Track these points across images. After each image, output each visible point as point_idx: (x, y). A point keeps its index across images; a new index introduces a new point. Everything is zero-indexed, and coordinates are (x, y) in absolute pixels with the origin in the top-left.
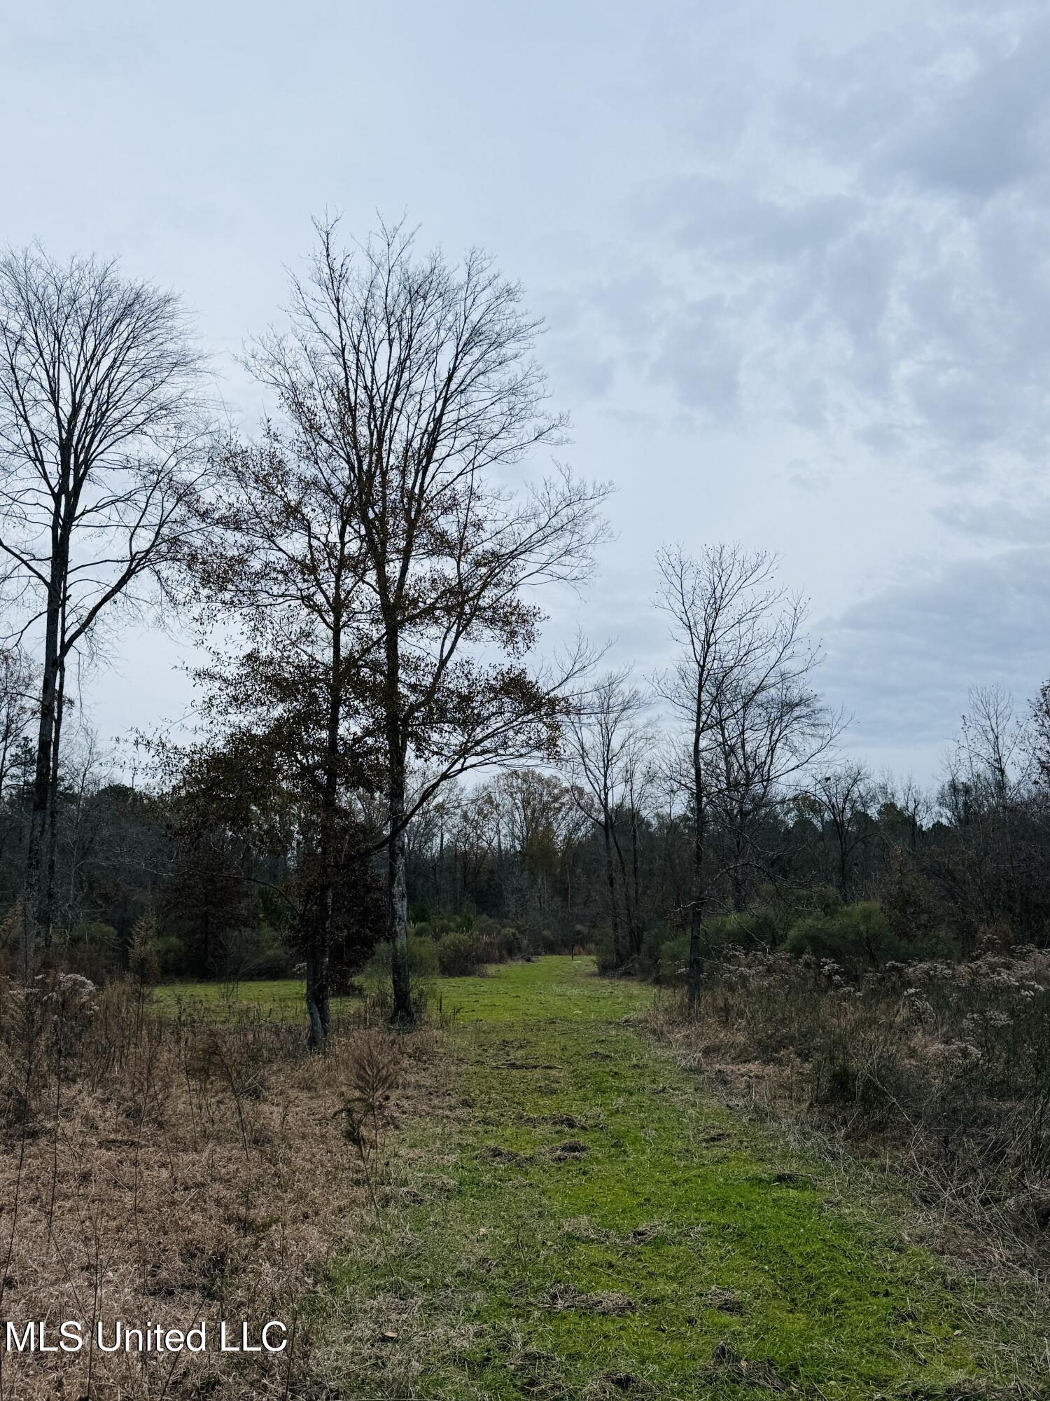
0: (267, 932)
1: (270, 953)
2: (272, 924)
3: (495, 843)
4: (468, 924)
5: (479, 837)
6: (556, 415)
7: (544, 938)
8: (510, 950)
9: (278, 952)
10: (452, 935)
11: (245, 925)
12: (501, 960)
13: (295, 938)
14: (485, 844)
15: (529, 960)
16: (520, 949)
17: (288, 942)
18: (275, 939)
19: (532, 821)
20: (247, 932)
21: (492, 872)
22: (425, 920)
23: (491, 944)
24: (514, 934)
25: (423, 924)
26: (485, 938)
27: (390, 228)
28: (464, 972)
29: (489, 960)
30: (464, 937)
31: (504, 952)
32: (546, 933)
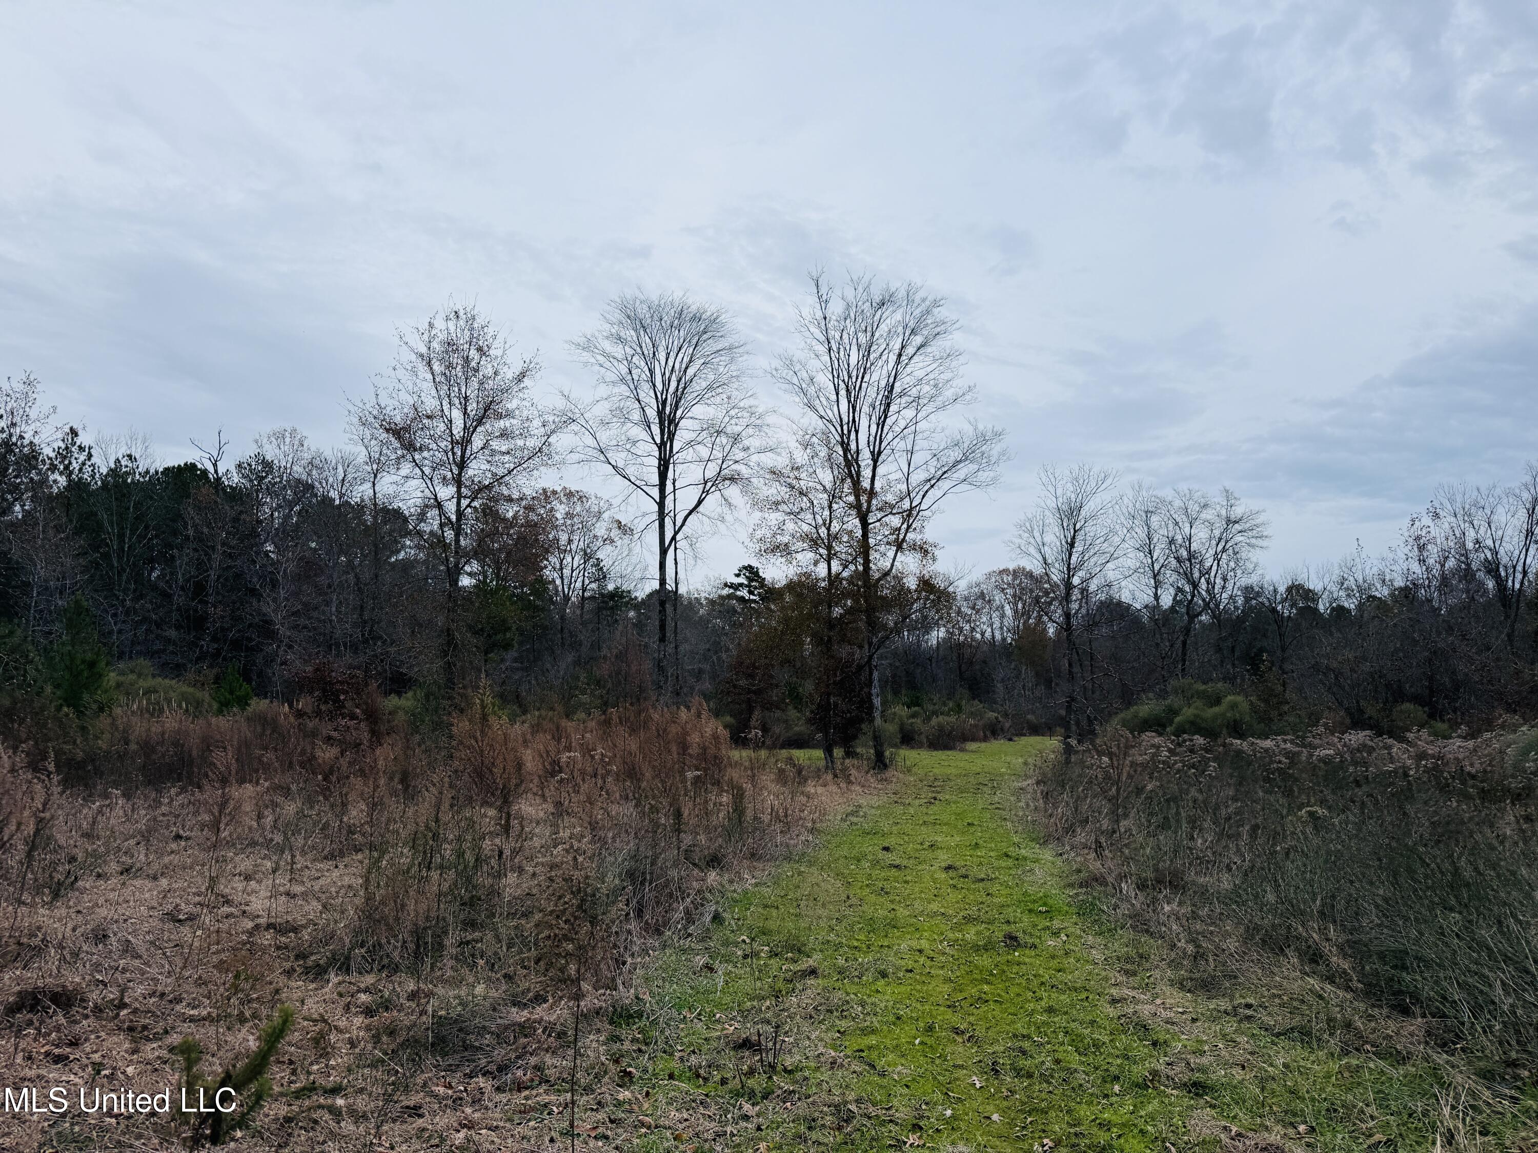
0: (792, 713)
1: (797, 729)
2: (796, 708)
3: (988, 634)
4: (959, 709)
5: (973, 629)
6: (966, 386)
7: (1028, 722)
8: (993, 731)
9: (802, 728)
10: (941, 718)
11: (778, 708)
12: (985, 739)
13: (814, 719)
14: (978, 636)
15: (1010, 740)
16: (1002, 729)
17: (809, 721)
18: (799, 719)
19: (1023, 615)
20: (778, 714)
21: (984, 662)
22: (918, 705)
23: (976, 726)
24: (996, 718)
25: (917, 708)
26: (972, 721)
27: (855, 278)
28: (947, 747)
29: (974, 739)
30: (952, 719)
31: (988, 733)
32: (1029, 717)
